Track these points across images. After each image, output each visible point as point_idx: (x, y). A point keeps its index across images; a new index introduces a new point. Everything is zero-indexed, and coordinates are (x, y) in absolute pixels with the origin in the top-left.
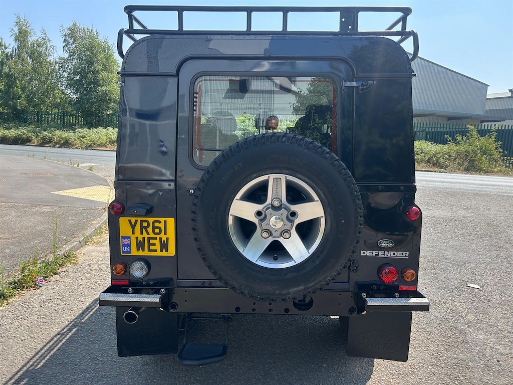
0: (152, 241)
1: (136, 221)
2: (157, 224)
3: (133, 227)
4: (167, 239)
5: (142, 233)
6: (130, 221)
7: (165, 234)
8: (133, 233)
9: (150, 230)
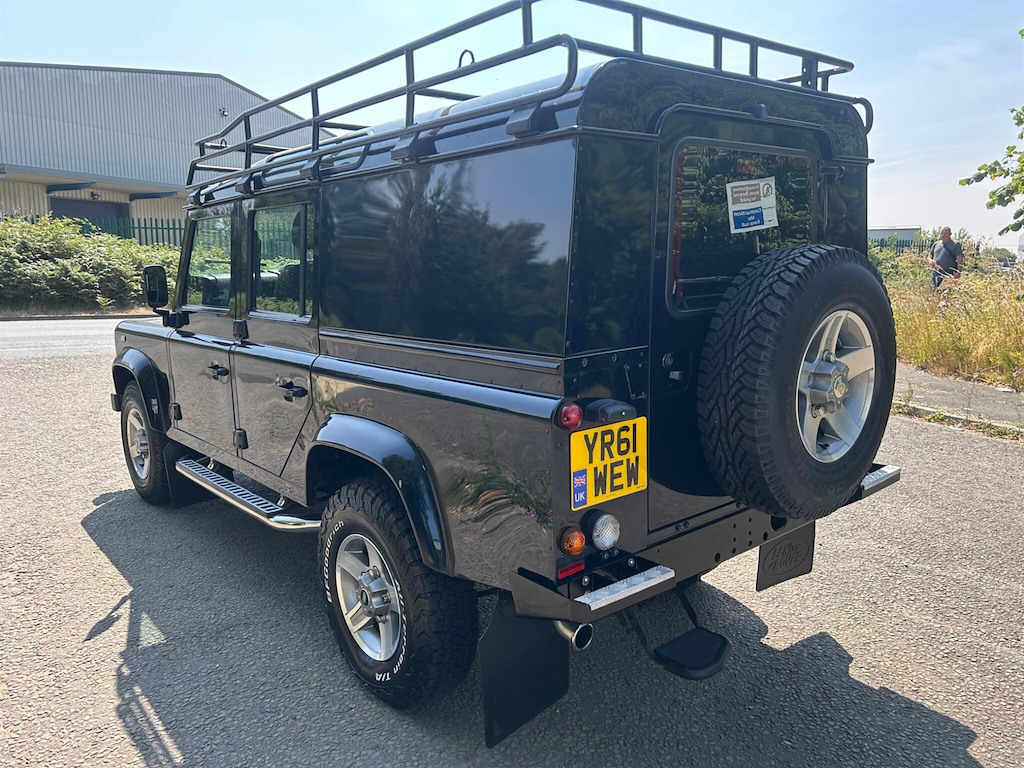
0: (617, 470)
1: (596, 434)
2: (624, 435)
3: (591, 448)
4: (637, 458)
5: (603, 459)
6: (586, 437)
7: (634, 451)
8: (591, 462)
9: (614, 448)
